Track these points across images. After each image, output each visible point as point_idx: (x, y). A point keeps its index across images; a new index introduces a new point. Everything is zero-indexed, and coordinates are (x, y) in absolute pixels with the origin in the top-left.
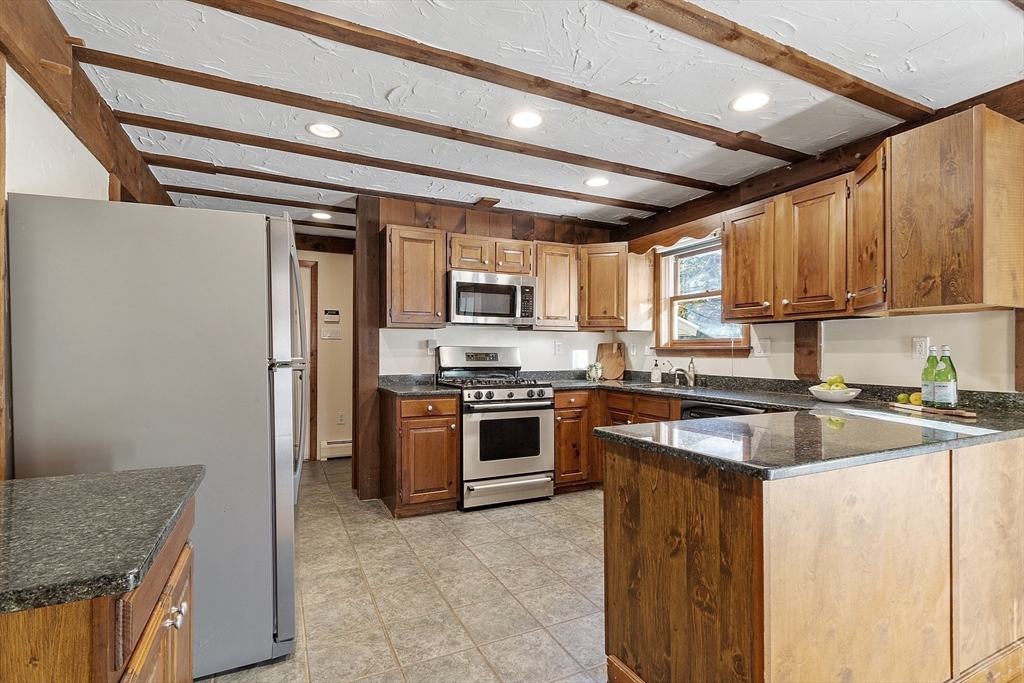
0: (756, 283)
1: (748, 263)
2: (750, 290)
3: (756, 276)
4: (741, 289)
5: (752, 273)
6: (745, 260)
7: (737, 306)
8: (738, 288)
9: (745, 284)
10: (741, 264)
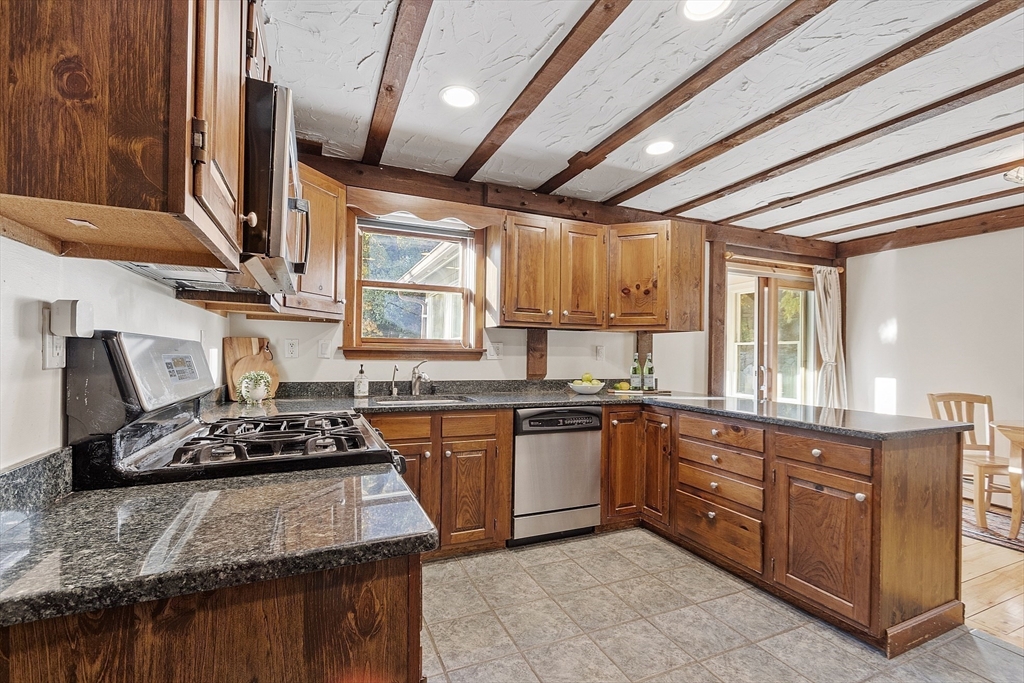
0: (538, 291)
1: (531, 270)
2: (532, 296)
3: (538, 284)
4: (523, 293)
5: (535, 282)
6: (527, 267)
7: (518, 310)
8: (521, 292)
9: (528, 290)
10: (523, 270)
